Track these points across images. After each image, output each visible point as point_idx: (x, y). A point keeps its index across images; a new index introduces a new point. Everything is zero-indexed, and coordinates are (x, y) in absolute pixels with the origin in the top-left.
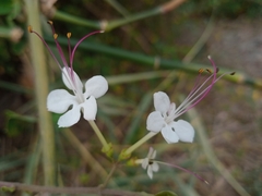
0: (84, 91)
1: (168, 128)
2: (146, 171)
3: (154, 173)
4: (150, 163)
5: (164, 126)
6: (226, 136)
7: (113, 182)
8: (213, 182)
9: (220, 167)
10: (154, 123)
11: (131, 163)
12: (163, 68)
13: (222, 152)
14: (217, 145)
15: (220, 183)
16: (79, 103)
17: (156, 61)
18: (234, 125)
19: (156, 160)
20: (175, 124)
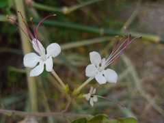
0: (46, 53)
1: (100, 74)
2: (89, 102)
3: (94, 103)
4: (92, 97)
5: (97, 73)
6: (152, 77)
7: (80, 108)
8: (144, 106)
9: (148, 97)
10: (91, 71)
11: (80, 96)
12: (106, 35)
13: (149, 87)
14: (146, 83)
15: (148, 107)
16: (44, 60)
17: (102, 31)
18: (157, 69)
19: (95, 94)
20: (105, 72)
